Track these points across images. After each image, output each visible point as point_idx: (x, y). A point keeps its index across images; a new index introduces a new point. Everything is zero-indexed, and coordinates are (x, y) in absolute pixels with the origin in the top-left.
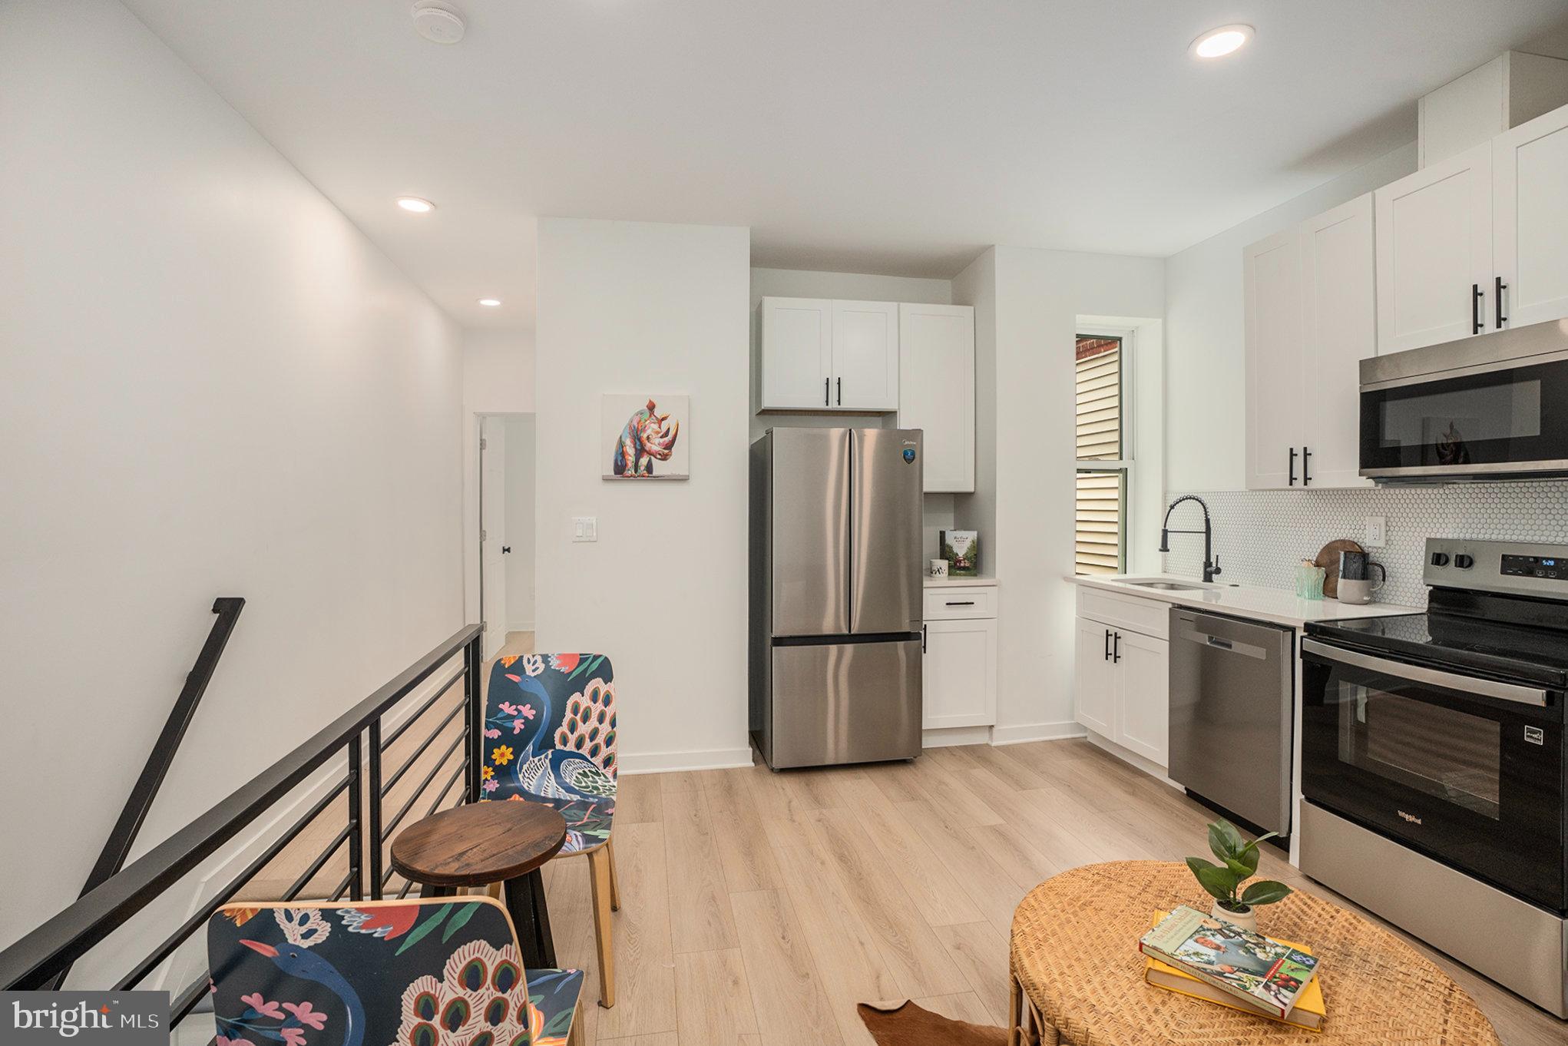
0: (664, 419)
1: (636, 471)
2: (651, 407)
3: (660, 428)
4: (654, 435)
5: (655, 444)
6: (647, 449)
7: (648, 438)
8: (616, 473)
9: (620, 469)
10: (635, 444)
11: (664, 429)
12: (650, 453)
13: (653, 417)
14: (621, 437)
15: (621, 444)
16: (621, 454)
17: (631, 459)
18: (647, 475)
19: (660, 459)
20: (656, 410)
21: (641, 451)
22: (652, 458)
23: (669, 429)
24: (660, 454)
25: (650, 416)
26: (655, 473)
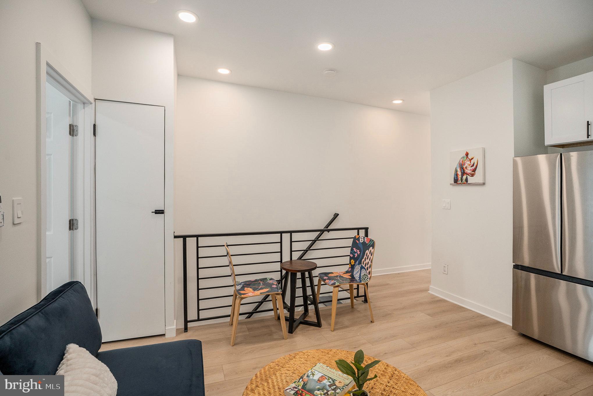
0: (472, 159)
1: (462, 182)
2: (467, 154)
3: (470, 163)
4: (468, 166)
5: (468, 170)
6: (466, 172)
7: (466, 167)
8: (455, 183)
9: (456, 181)
10: (461, 171)
11: (472, 163)
12: (467, 174)
13: (468, 159)
14: (456, 168)
15: (456, 171)
16: (457, 175)
17: (460, 177)
18: (466, 183)
19: (471, 176)
20: (469, 155)
21: (463, 173)
22: (468, 175)
23: (474, 163)
24: (471, 174)
25: (467, 158)
26: (469, 182)
